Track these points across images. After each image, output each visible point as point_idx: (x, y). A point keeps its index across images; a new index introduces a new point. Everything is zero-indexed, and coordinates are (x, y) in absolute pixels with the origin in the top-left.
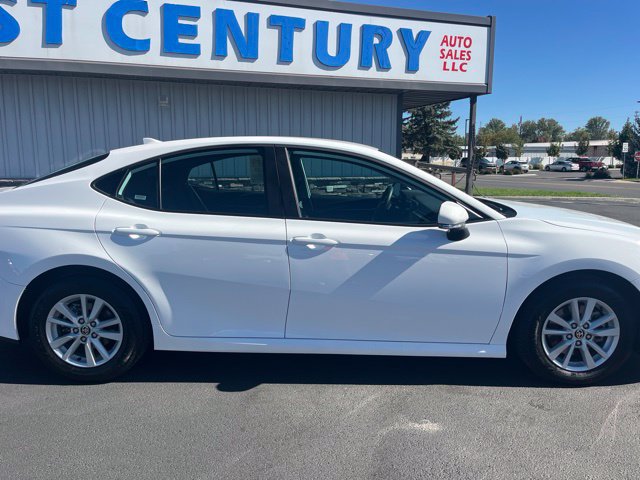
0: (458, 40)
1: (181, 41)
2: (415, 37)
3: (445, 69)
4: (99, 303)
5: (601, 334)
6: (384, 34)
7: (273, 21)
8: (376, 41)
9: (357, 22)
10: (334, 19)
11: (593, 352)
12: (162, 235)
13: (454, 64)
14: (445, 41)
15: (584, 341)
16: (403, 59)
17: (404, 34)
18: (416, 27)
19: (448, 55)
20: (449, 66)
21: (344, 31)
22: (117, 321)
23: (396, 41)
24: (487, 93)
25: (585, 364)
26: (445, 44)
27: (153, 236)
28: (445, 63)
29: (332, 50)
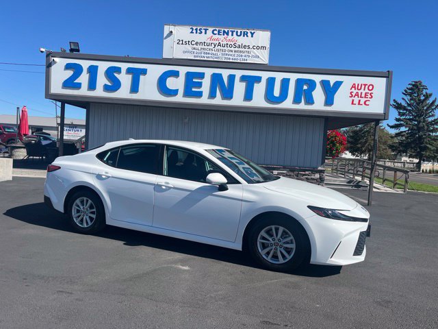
0: (363, 87)
1: (193, 90)
2: (332, 85)
4: (90, 202)
5: (287, 246)
6: (312, 84)
9: (293, 77)
10: (279, 76)
11: (283, 255)
12: (112, 177)
13: (359, 101)
14: (354, 86)
15: (278, 248)
16: (323, 98)
17: (325, 84)
18: (332, 79)
19: (356, 95)
20: (356, 101)
21: (285, 83)
22: (95, 210)
23: (319, 87)
24: (385, 119)
25: (279, 260)
26: (353, 89)
27: (109, 177)
28: (353, 100)
29: (277, 93)
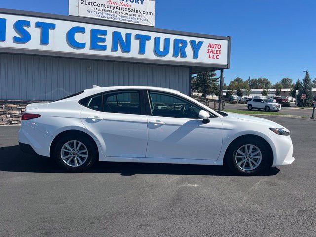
0: (215, 46)
1: (98, 44)
2: (197, 44)
3: (209, 58)
4: (80, 143)
5: (256, 157)
6: (184, 43)
7: (137, 37)
8: (180, 45)
9: (173, 37)
10: (163, 36)
11: (253, 164)
12: (104, 120)
13: (213, 55)
14: (209, 46)
15: (250, 160)
16: (192, 53)
17: (192, 43)
18: (197, 40)
19: (211, 52)
20: (211, 56)
21: (167, 41)
22: (86, 150)
23: (189, 46)
25: (250, 168)
27: (101, 120)
28: (210, 55)
29: (162, 49)
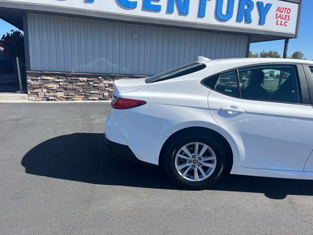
0: (284, 9)
1: (152, 3)
2: (264, 6)
3: (277, 24)
4: (206, 147)
6: (250, 4)
8: (246, 7)
13: (281, 22)
14: (278, 9)
16: (258, 18)
17: (260, 5)
19: (279, 17)
21: (231, 1)
22: (214, 158)
23: (255, 8)
24: (295, 38)
27: (242, 112)
28: (277, 21)
29: (224, 12)
